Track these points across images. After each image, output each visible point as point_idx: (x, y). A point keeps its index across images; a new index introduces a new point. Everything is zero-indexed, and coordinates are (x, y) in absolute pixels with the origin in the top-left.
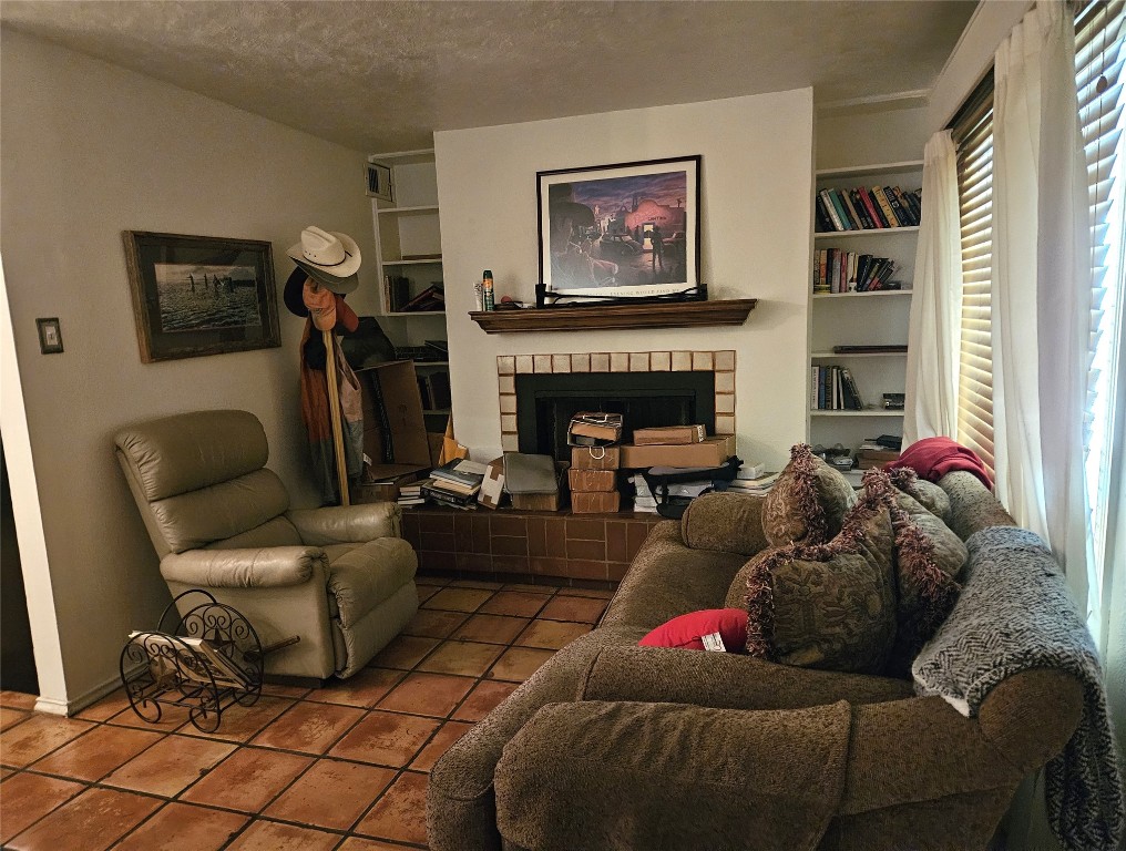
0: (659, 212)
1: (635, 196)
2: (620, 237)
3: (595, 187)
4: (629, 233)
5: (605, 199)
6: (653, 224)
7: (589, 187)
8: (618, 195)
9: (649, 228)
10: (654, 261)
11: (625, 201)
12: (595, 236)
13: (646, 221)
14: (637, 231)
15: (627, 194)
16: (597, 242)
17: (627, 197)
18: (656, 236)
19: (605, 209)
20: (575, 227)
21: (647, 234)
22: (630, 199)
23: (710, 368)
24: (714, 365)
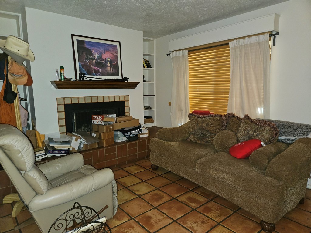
0: (111, 55)
1: (104, 49)
2: (101, 61)
3: (92, 44)
4: (103, 60)
5: (95, 48)
6: (110, 58)
7: (90, 43)
8: (99, 48)
9: (109, 59)
10: (111, 69)
11: (101, 50)
12: (93, 59)
13: (108, 57)
14: (105, 60)
15: (102, 48)
16: (94, 61)
17: (102, 49)
18: (111, 62)
19: (96, 51)
20: (87, 56)
21: (108, 61)
22: (103, 50)
23: (124, 100)
24: (125, 99)
